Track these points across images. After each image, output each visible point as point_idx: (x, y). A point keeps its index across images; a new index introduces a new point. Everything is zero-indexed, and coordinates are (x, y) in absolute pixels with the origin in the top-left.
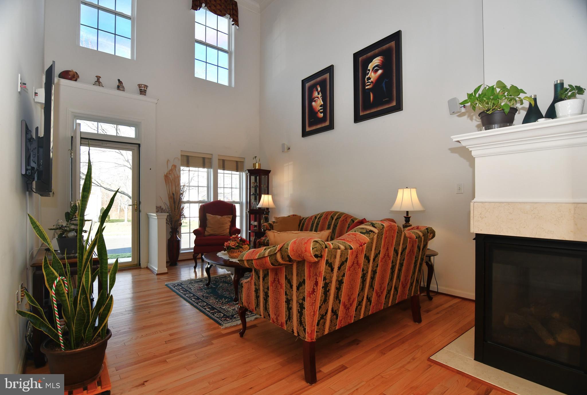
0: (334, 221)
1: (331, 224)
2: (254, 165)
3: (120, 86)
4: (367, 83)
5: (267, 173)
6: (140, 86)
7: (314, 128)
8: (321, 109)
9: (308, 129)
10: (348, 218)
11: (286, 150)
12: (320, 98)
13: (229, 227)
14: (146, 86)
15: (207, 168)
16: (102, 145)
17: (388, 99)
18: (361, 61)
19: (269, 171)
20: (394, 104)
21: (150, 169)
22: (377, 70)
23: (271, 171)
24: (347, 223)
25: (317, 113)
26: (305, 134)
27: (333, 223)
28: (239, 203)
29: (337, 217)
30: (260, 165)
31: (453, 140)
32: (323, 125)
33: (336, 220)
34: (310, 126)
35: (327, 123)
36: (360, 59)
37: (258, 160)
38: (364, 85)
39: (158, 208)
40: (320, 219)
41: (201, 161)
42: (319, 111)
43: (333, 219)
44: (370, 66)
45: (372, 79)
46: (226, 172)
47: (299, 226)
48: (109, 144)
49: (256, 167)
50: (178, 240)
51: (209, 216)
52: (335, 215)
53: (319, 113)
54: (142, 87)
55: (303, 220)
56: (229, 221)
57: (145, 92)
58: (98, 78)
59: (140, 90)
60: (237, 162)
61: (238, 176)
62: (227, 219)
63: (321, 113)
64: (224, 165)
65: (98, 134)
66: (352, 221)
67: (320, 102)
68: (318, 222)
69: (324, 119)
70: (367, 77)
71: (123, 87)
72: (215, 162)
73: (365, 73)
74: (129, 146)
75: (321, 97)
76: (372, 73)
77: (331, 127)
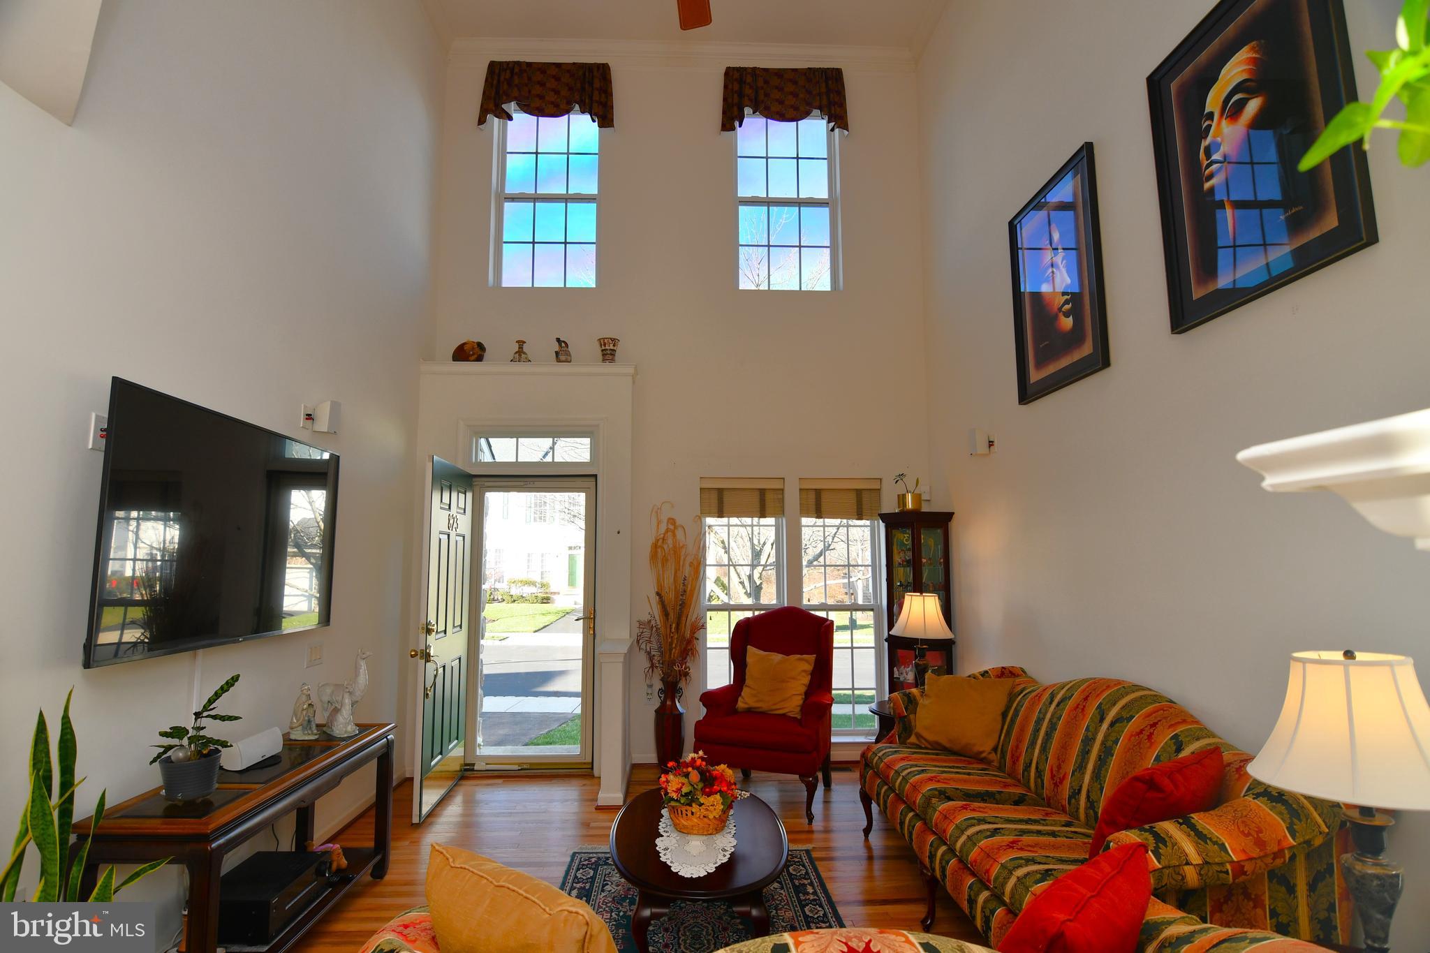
0: (1105, 726)
1: (1094, 739)
2: (902, 498)
3: (562, 352)
4: (1208, 166)
5: (942, 521)
6: (602, 342)
7: (1051, 369)
8: (1066, 302)
9: (1035, 376)
10: (1159, 727)
11: (982, 448)
12: (1061, 266)
13: (803, 689)
14: (614, 341)
15: (775, 517)
16: (525, 486)
17: (1301, 208)
18: (1179, 94)
19: (949, 516)
20: (1331, 221)
21: (619, 533)
22: (1241, 104)
23: (953, 513)
24: (1150, 747)
25: (1056, 316)
26: (1027, 394)
27: (1100, 737)
28: (872, 610)
29: (1118, 713)
30: (918, 498)
31: (1263, 479)
32: (1076, 356)
33: (1112, 724)
34: (1040, 365)
35: (1087, 349)
36: (1174, 86)
37: (911, 487)
38: (1197, 175)
39: (644, 624)
40: (1061, 707)
41: (756, 499)
42: (1060, 309)
43: (1102, 720)
44: (1213, 101)
45: (1224, 149)
46: (829, 521)
47: (1004, 715)
48: (539, 483)
49: (904, 504)
50: (677, 713)
51: (753, 654)
52: (1114, 704)
53: (1062, 318)
54: (605, 345)
55: (1019, 695)
56: (804, 671)
57: (611, 354)
58: (521, 343)
59: (602, 350)
60: (859, 492)
61: (867, 531)
62: (800, 666)
63: (1067, 315)
64: (818, 504)
65: (517, 464)
66: (1175, 744)
67: (1063, 280)
68: (1055, 720)
69: (1075, 337)
70: (1204, 143)
71: (568, 354)
72: (792, 498)
73: (1196, 132)
74: (579, 482)
75: (1064, 262)
76: (1224, 122)
77: (1101, 360)
